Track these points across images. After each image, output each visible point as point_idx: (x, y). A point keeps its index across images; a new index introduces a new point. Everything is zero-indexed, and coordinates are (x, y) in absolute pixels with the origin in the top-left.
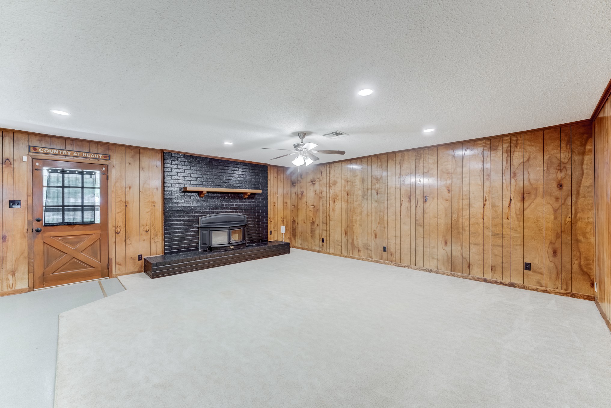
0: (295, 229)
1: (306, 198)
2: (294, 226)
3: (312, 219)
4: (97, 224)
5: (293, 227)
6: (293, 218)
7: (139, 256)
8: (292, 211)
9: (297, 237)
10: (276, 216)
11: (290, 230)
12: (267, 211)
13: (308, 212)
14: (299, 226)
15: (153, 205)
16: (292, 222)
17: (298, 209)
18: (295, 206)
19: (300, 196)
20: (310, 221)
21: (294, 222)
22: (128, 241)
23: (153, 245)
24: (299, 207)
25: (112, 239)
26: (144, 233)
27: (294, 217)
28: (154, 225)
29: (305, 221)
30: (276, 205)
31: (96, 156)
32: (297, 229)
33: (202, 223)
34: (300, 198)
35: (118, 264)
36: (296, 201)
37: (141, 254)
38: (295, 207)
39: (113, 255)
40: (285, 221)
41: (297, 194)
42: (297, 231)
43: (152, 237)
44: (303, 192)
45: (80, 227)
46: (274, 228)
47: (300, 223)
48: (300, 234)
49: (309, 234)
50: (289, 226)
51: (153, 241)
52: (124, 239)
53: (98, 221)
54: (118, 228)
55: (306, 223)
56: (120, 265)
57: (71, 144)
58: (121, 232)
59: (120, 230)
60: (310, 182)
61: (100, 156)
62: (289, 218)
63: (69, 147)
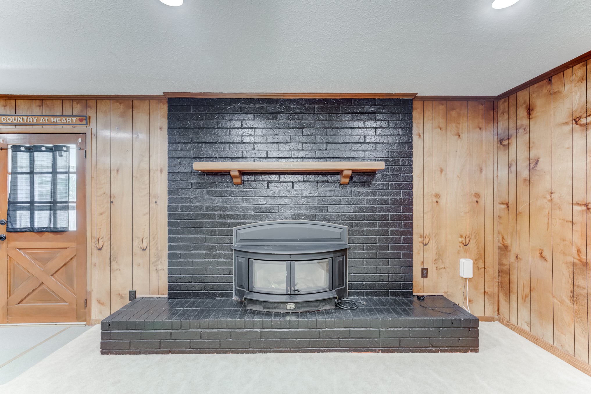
0: (508, 272)
1: (548, 178)
2: (505, 261)
3: (579, 251)
4: (73, 232)
5: (501, 264)
6: (503, 238)
7: (130, 292)
8: (499, 217)
9: (513, 297)
10: (444, 231)
11: (492, 270)
12: (411, 218)
13: (557, 227)
14: (522, 264)
15: (154, 200)
16: (500, 248)
17: (518, 215)
18: (507, 204)
19: (525, 173)
20: (570, 259)
21: (505, 249)
22: (113, 263)
23: (154, 275)
24: (520, 209)
25: (90, 260)
26: (139, 251)
27: (506, 237)
28: (157, 239)
29: (547, 253)
30: (443, 201)
31: (69, 120)
32: (515, 271)
33: (238, 239)
34: (525, 180)
35: (99, 302)
36: (513, 191)
37: (134, 290)
38: (508, 207)
39: (91, 286)
40: (472, 245)
41: (513, 168)
42: (513, 277)
43: (153, 260)
44: (537, 162)
45: (51, 235)
46: (434, 261)
47: (524, 255)
48: (527, 291)
49: (562, 302)
50: (489, 260)
51: (153, 268)
52: (108, 260)
53: (73, 227)
54: (100, 241)
55: (549, 260)
56: (102, 304)
57: (40, 106)
58: (104, 248)
59: (103, 245)
60: (567, 123)
61: (74, 119)
62: (489, 237)
63: (37, 111)
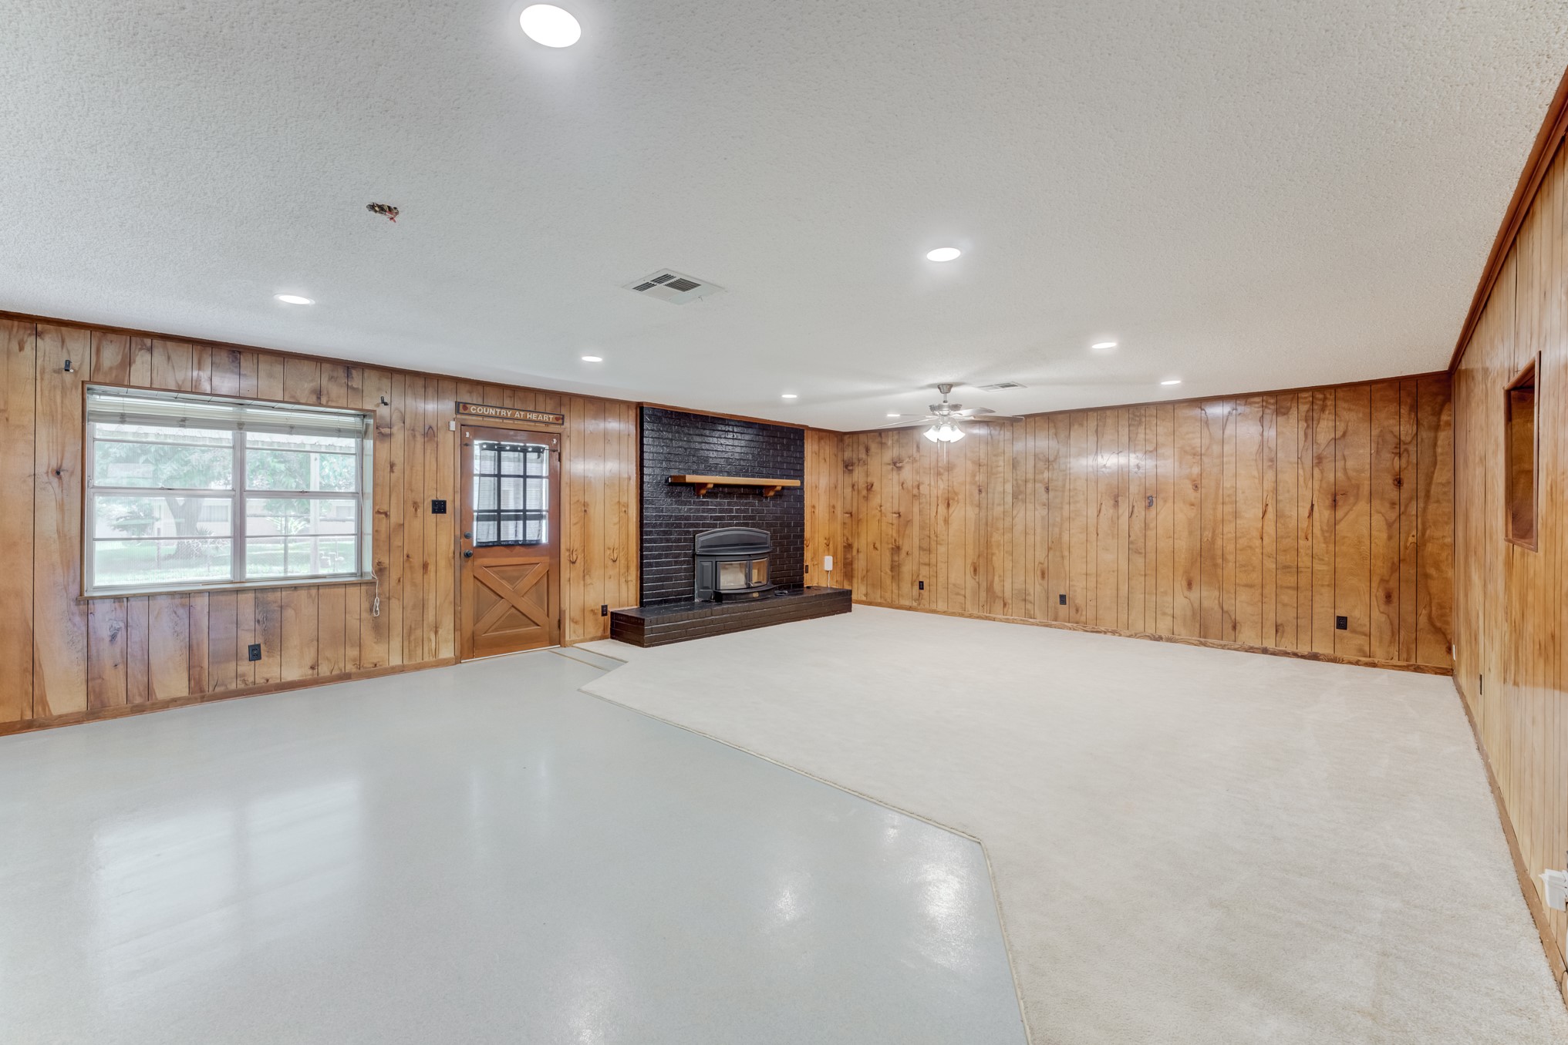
0: (851, 563)
1: (879, 496)
2: (849, 556)
3: (895, 540)
4: (545, 545)
5: (845, 559)
6: (847, 539)
7: (603, 607)
8: (844, 523)
9: (855, 580)
10: (817, 535)
11: (840, 565)
12: (803, 524)
13: (884, 528)
14: (862, 556)
15: (624, 509)
16: (845, 547)
17: (859, 521)
18: (851, 514)
19: (864, 492)
20: (890, 546)
21: (849, 547)
22: (587, 577)
23: (624, 586)
24: (861, 516)
25: (565, 574)
26: (610, 563)
27: (850, 538)
28: (626, 549)
29: (878, 545)
30: (817, 511)
31: (546, 418)
32: (856, 562)
33: (699, 546)
34: (864, 497)
35: (573, 621)
36: (855, 504)
37: (606, 604)
38: (852, 515)
39: (565, 605)
40: (831, 545)
41: (856, 487)
42: (855, 566)
43: (622, 571)
44: (872, 485)
45: (522, 549)
46: (812, 559)
47: (863, 548)
48: (865, 572)
49: (886, 573)
50: (839, 556)
51: (623, 580)
52: (582, 574)
53: (544, 540)
54: (574, 553)
55: (879, 548)
56: (576, 623)
57: (511, 397)
58: (578, 561)
59: (577, 558)
60: (889, 464)
61: (551, 416)
62: (839, 539)
63: (508, 403)
